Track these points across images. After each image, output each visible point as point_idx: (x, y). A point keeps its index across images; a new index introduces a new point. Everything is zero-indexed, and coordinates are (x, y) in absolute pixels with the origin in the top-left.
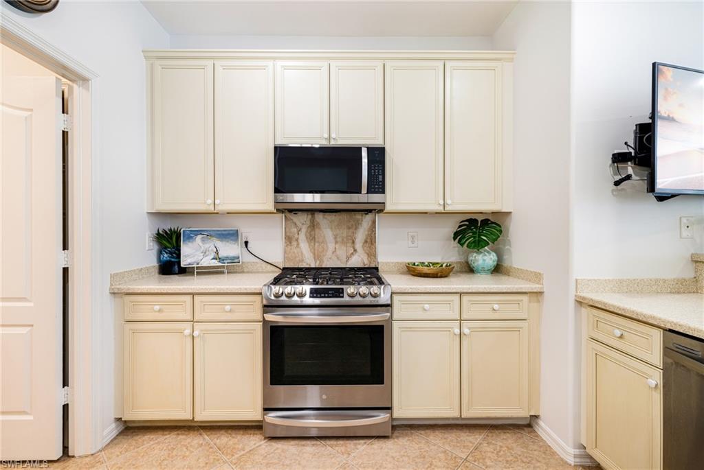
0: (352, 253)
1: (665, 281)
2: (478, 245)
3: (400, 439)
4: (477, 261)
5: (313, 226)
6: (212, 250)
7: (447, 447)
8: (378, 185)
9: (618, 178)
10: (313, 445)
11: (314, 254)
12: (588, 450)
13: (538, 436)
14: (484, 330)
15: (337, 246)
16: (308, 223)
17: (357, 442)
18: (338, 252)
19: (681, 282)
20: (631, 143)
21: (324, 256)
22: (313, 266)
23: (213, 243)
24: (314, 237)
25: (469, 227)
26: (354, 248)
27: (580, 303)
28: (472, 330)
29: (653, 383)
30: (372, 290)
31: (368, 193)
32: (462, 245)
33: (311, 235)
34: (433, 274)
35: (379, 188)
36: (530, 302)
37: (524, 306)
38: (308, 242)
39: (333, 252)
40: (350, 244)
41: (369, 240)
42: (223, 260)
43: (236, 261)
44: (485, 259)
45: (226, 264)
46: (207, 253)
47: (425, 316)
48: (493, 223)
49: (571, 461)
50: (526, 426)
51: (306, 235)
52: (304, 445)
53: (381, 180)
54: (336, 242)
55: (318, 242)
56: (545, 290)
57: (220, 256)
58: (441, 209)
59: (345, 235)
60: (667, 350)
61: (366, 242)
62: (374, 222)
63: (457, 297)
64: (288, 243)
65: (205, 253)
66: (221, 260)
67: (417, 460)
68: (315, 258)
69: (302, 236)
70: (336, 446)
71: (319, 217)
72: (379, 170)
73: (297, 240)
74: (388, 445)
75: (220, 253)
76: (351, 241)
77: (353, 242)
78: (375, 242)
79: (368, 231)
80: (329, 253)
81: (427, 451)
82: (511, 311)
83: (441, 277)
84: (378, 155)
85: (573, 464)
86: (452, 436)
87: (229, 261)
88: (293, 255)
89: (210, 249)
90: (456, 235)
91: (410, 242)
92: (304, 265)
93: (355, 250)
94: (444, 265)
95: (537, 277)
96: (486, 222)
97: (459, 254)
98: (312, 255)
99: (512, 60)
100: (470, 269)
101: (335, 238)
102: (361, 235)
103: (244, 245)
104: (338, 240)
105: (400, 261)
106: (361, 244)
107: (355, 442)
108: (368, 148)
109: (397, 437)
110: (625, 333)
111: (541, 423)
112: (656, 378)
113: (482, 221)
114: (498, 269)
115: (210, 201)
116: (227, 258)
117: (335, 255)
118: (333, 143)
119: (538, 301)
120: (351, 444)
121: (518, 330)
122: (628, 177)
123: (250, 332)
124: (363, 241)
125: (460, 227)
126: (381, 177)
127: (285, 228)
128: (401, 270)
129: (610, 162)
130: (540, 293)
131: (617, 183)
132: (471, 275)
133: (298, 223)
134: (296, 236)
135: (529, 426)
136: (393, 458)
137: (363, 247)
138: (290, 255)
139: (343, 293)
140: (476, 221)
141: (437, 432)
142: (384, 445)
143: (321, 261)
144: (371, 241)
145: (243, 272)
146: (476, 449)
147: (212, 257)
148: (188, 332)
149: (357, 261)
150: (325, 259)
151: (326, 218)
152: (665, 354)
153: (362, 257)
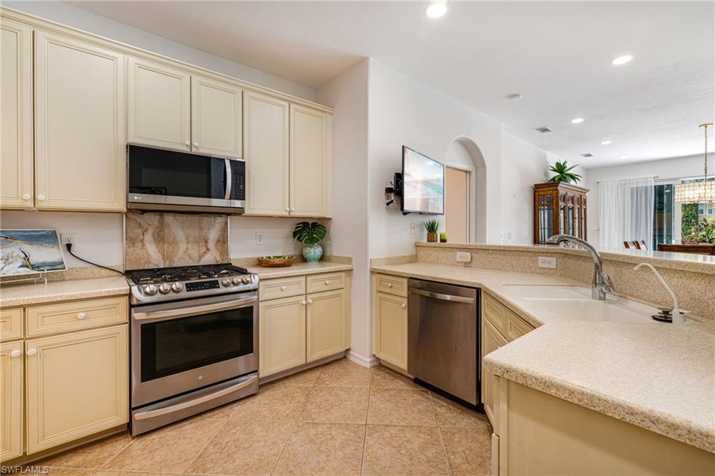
0: (205, 252)
1: (406, 257)
2: (312, 241)
3: (266, 392)
4: (310, 252)
5: (162, 226)
6: (18, 256)
7: (300, 385)
8: (239, 193)
9: (388, 201)
10: (191, 423)
11: (163, 255)
12: (377, 356)
13: (350, 361)
14: (320, 299)
15: (189, 246)
16: (156, 223)
17: (232, 406)
18: (190, 252)
19: (411, 257)
20: (393, 183)
21: (175, 256)
22: (161, 266)
23: (18, 247)
24: (163, 238)
25: (304, 228)
26: (206, 247)
27: (373, 272)
28: (314, 300)
29: (404, 305)
30: (235, 279)
31: (230, 199)
32: (301, 241)
33: (159, 236)
34: (282, 264)
35: (240, 195)
36: (346, 276)
37: (343, 279)
38: (156, 243)
39: (185, 252)
40: (202, 244)
41: (221, 240)
42: (38, 267)
43: (59, 267)
44: (315, 251)
45: (46, 272)
46: (10, 260)
47: (283, 294)
48: (320, 225)
49: (368, 365)
50: (342, 358)
51: (153, 235)
52: (181, 427)
53: (242, 188)
54: (188, 243)
55: (168, 242)
56: (354, 268)
57: (32, 262)
58: (287, 214)
59: (197, 235)
60: (409, 288)
61: (218, 241)
62: (226, 223)
63: (304, 277)
64: (131, 244)
65: (6, 260)
66: (33, 267)
67: (283, 398)
68: (164, 259)
69: (148, 237)
70: (214, 415)
71: (169, 219)
72: (240, 180)
73: (142, 241)
74: (258, 398)
75: (30, 260)
76: (204, 241)
77: (206, 242)
78: (227, 241)
79: (221, 231)
80: (181, 252)
81: (287, 392)
82: (336, 284)
83: (288, 266)
84: (239, 168)
85: (369, 367)
86: (301, 378)
87: (49, 268)
88: (137, 257)
89: (14, 255)
90: (295, 234)
91: (258, 241)
92: (152, 267)
93: (208, 249)
94: (286, 258)
95: (349, 260)
96: (314, 225)
97: (295, 249)
98: (160, 255)
99: (332, 114)
100: (304, 260)
101: (187, 238)
102: (213, 234)
103: (66, 248)
104: (190, 240)
105: (249, 257)
106: (215, 243)
107: (229, 407)
108: (231, 161)
109: (263, 392)
110: (393, 285)
111: (351, 352)
112: (405, 304)
113: (312, 224)
114: (322, 259)
115: (28, 196)
116: (44, 264)
117: (186, 254)
118: (194, 151)
119: (350, 275)
120: (227, 410)
121: (339, 295)
122: (392, 201)
123: (114, 336)
124: (216, 240)
125: (296, 228)
126: (242, 186)
127: (126, 229)
128: (253, 264)
129: (384, 192)
130: (351, 270)
131: (388, 204)
132: (305, 264)
133: (143, 223)
134: (141, 237)
135: (345, 357)
136: (265, 404)
137: (216, 246)
138: (132, 258)
139: (218, 284)
140: (308, 223)
141: (290, 380)
142: (254, 400)
143: (171, 261)
144: (223, 241)
145: (64, 280)
146: (318, 379)
147: (21, 264)
148: (17, 352)
149: (211, 258)
150: (176, 259)
151: (177, 219)
152: (408, 290)
153: (215, 254)
